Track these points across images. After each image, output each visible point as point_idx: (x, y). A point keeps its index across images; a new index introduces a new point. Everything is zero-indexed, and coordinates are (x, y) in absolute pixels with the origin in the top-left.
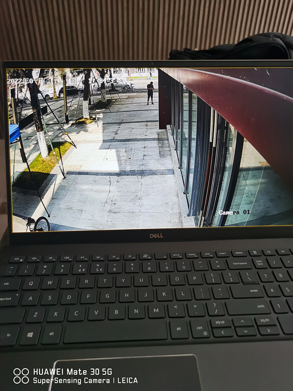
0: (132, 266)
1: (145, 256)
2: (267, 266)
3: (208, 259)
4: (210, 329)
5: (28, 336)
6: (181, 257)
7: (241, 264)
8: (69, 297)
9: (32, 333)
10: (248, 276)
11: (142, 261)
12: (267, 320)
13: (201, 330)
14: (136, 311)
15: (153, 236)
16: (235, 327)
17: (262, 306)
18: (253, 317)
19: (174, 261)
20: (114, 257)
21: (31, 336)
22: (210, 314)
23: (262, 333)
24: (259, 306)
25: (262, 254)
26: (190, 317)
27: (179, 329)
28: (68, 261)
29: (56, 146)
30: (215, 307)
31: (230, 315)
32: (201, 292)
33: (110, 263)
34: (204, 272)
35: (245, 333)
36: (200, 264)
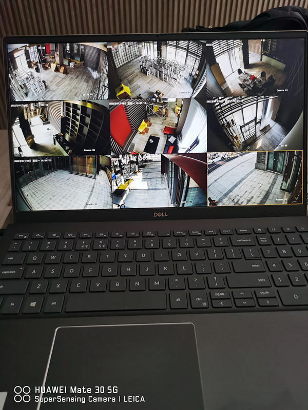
0: (135, 243)
1: (148, 233)
2: (271, 243)
3: (211, 237)
4: (210, 300)
5: (31, 305)
6: (184, 234)
7: (245, 241)
8: (72, 271)
9: (35, 303)
10: (251, 252)
11: (145, 238)
12: (267, 293)
13: (200, 301)
14: (137, 284)
15: (157, 215)
16: (234, 299)
17: (263, 280)
18: (253, 290)
19: (177, 238)
20: (117, 234)
21: (34, 305)
22: (210, 287)
23: (261, 304)
24: (260, 280)
25: (267, 232)
26: (190, 289)
27: (178, 300)
28: (71, 238)
29: (127, 180)
30: (215, 280)
31: (230, 288)
32: (203, 267)
33: (113, 240)
34: (206, 248)
35: (244, 304)
36: (203, 241)
